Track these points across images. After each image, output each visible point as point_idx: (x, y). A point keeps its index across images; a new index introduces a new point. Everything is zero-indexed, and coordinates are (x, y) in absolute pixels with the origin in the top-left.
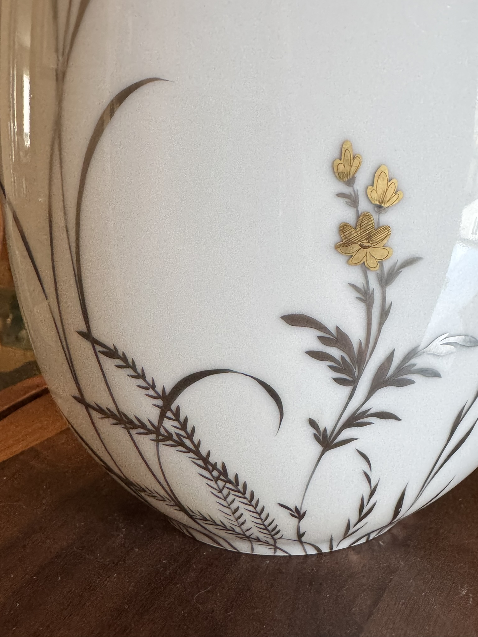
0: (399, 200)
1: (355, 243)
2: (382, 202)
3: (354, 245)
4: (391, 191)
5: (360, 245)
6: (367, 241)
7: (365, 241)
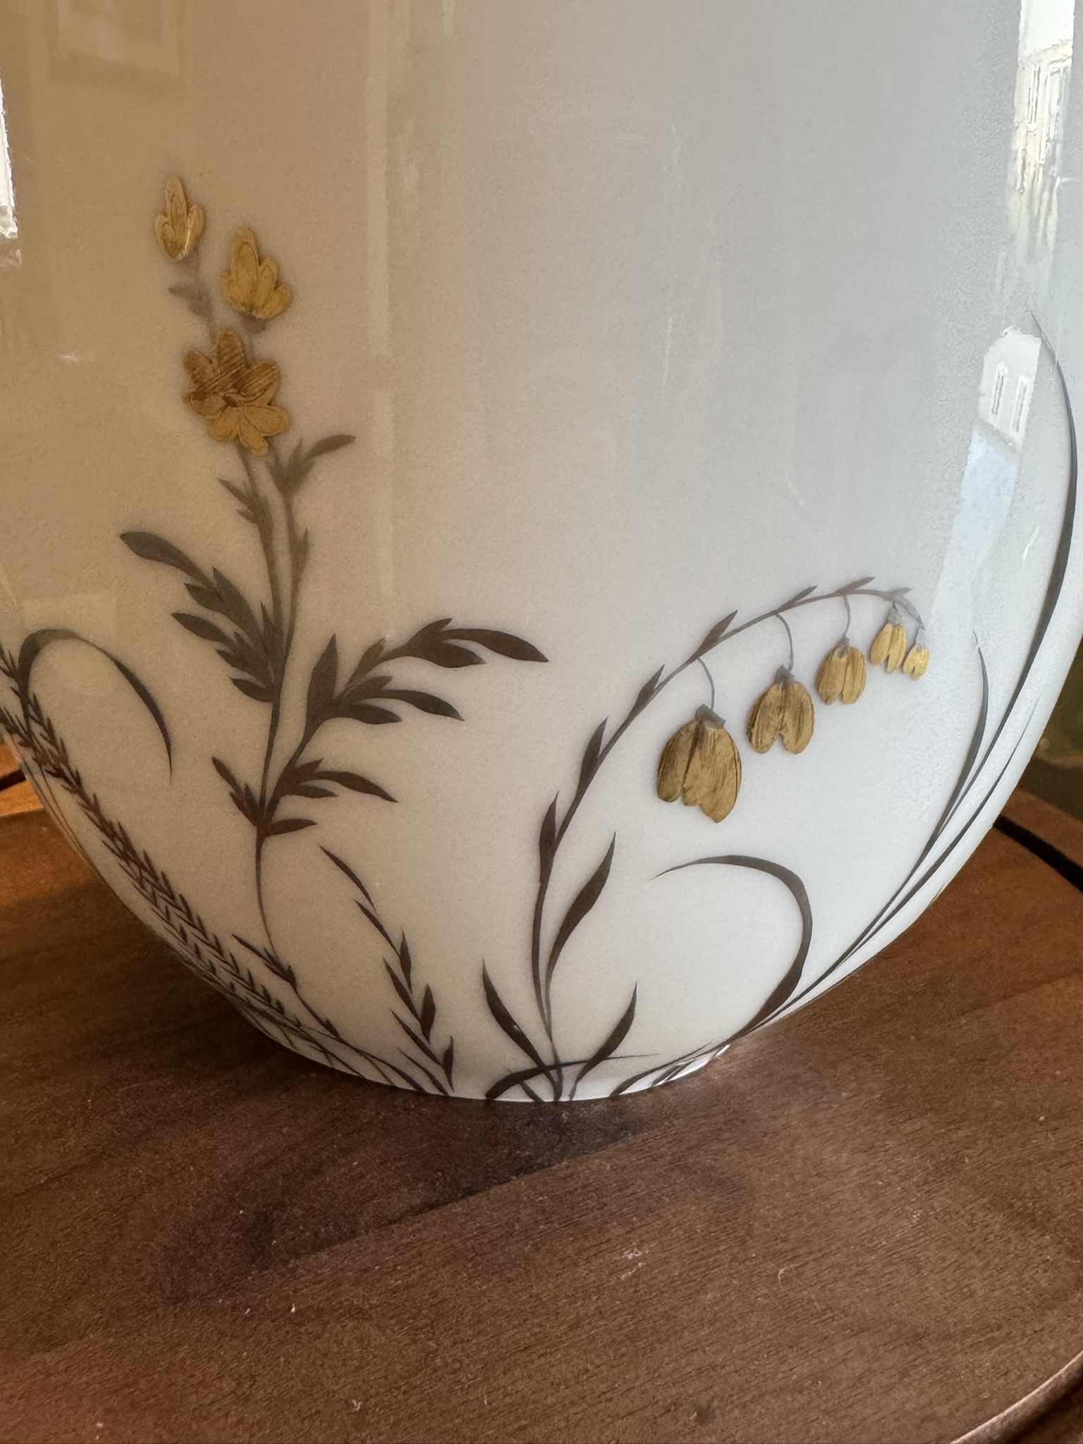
0: (287, 305)
1: (215, 393)
2: (252, 308)
3: (213, 398)
4: (266, 284)
5: (225, 399)
6: (236, 391)
7: (231, 391)
